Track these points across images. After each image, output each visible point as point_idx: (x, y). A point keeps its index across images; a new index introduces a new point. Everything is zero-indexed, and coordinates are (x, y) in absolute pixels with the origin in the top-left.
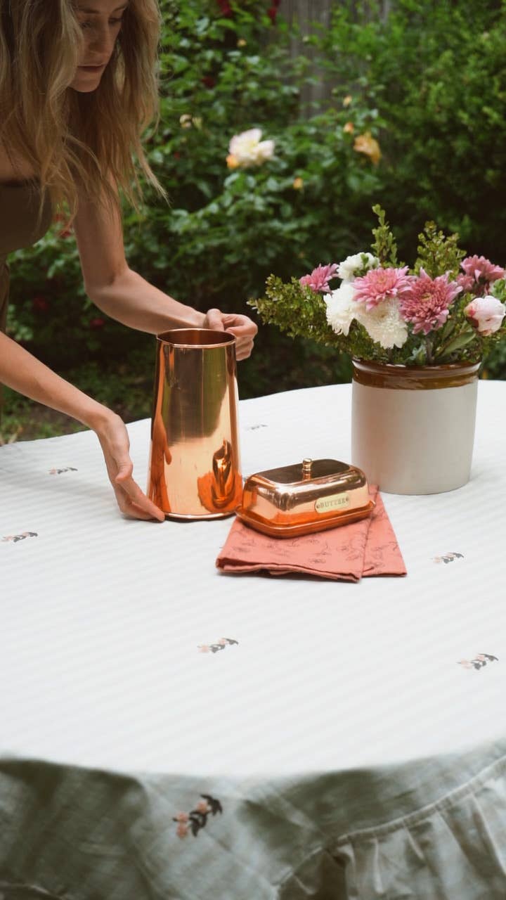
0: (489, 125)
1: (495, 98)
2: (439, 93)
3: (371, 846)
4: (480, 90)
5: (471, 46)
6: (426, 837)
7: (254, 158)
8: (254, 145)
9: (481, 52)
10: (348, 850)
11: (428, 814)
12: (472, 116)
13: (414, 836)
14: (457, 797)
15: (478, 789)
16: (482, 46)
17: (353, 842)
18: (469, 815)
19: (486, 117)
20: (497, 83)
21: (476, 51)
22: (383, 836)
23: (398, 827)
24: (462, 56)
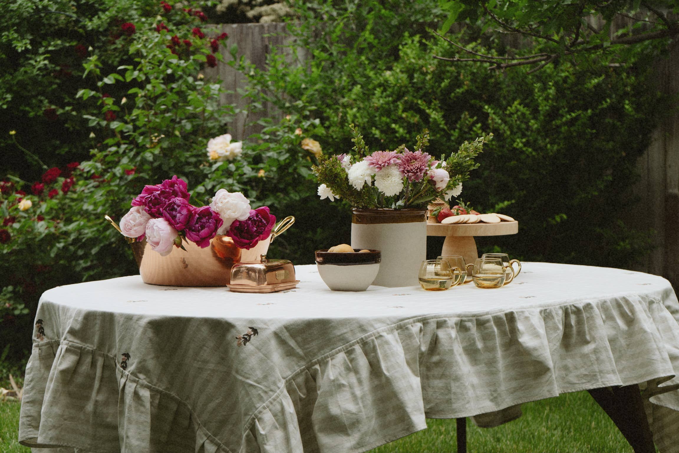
0: (396, 137)
1: (401, 118)
2: (355, 116)
3: (327, 362)
4: (388, 113)
5: (376, 82)
6: (353, 356)
7: (228, 154)
8: (227, 146)
9: (384, 86)
10: (317, 367)
11: (353, 344)
12: (382, 132)
13: (347, 357)
14: (366, 338)
15: (377, 335)
16: (386, 81)
17: (319, 362)
18: (372, 346)
19: (394, 131)
20: (401, 107)
21: (380, 85)
22: (332, 357)
23: (340, 351)
24: (368, 90)
